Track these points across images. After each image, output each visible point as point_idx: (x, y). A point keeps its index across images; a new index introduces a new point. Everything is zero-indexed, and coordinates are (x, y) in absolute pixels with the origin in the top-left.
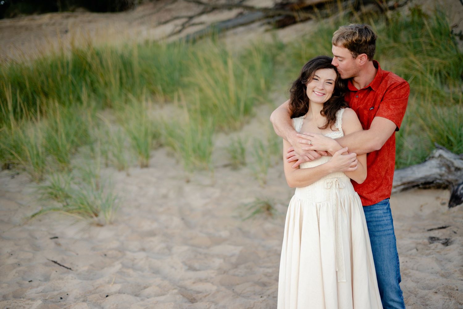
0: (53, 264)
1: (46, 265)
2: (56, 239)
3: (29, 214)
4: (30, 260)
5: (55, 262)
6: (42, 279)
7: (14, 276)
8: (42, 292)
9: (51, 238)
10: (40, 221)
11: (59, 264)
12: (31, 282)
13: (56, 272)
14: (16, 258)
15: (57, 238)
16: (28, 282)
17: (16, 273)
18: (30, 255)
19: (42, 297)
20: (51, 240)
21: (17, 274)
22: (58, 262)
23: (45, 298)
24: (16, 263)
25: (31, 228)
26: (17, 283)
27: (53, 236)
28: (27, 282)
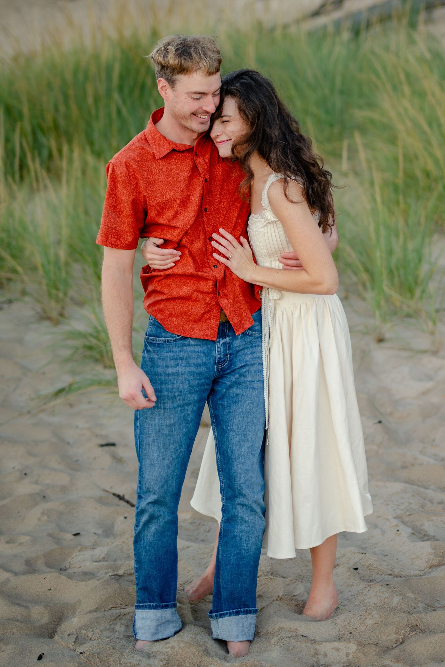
0: (116, 500)
1: (100, 501)
2: (112, 448)
3: (48, 389)
4: (64, 489)
5: (121, 498)
6: (100, 531)
7: (39, 520)
8: (104, 559)
9: (102, 446)
10: (71, 405)
11: (128, 502)
12: (77, 537)
13: (126, 518)
14: (36, 483)
15: (113, 445)
16: (73, 537)
17: (43, 514)
18: (63, 479)
19: (110, 570)
20: (101, 449)
21: (45, 518)
22: (127, 497)
23: (116, 573)
24: (38, 494)
25: (55, 420)
26: (50, 535)
27: (104, 442)
28: (70, 536)
